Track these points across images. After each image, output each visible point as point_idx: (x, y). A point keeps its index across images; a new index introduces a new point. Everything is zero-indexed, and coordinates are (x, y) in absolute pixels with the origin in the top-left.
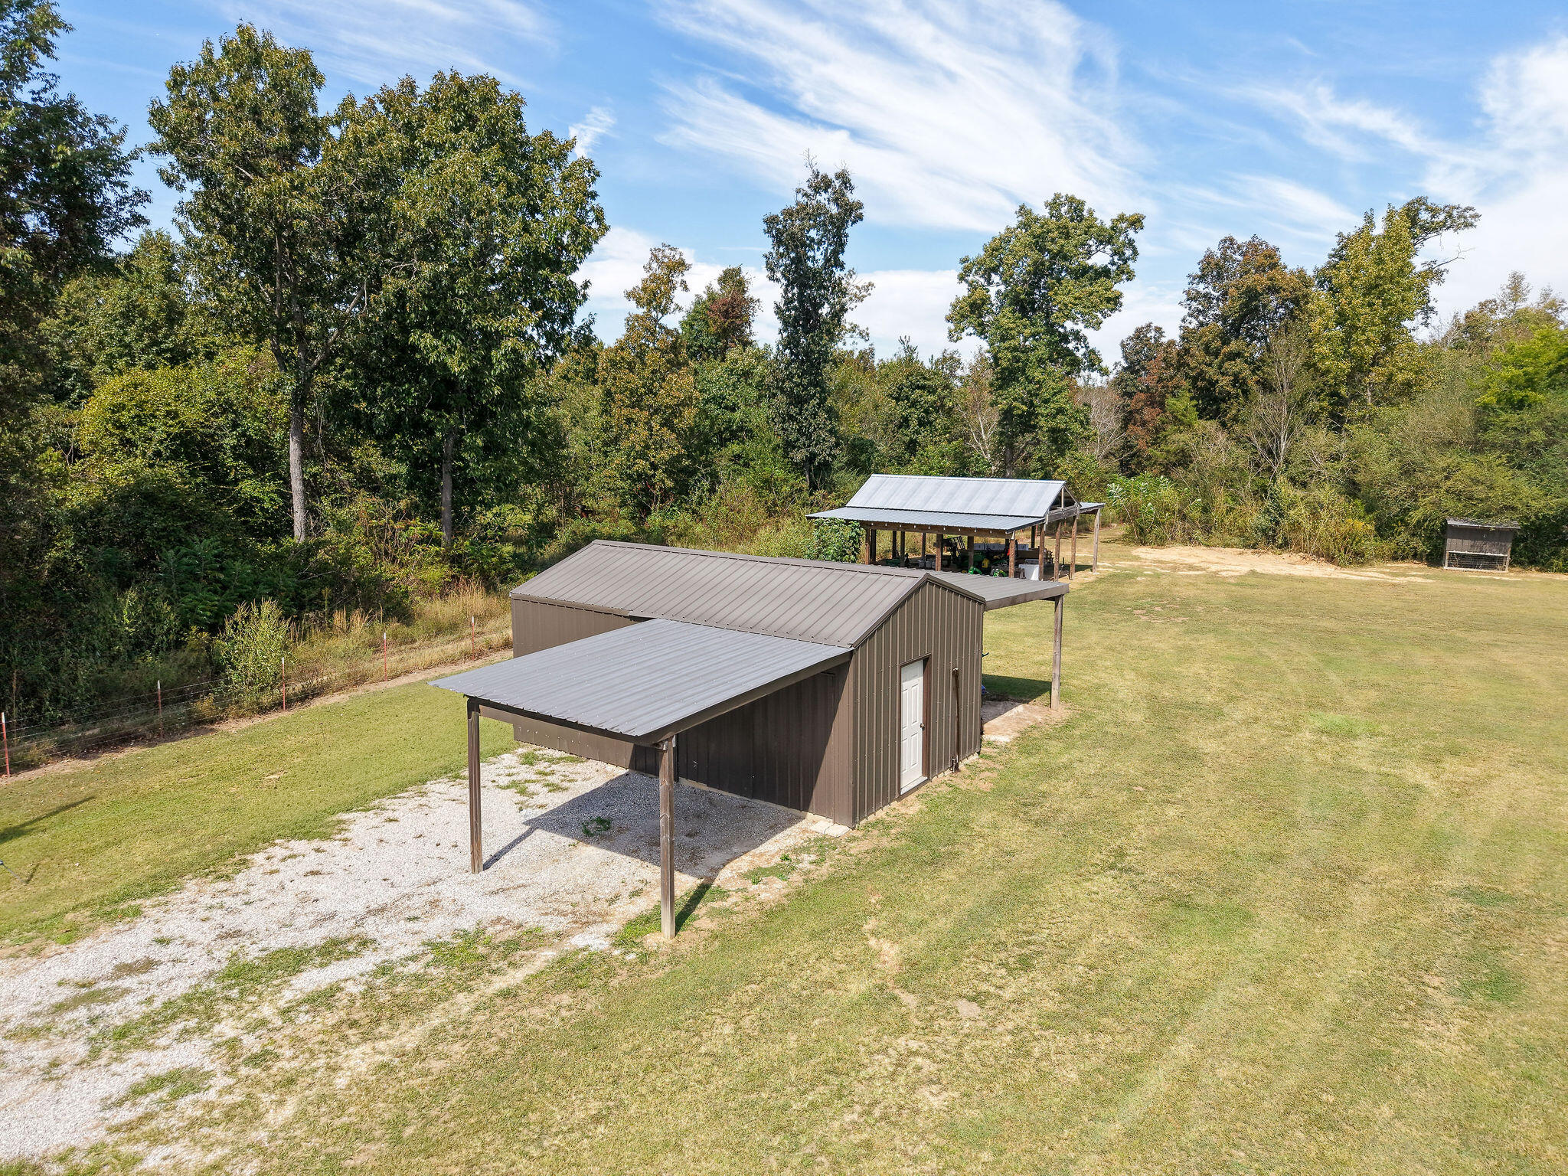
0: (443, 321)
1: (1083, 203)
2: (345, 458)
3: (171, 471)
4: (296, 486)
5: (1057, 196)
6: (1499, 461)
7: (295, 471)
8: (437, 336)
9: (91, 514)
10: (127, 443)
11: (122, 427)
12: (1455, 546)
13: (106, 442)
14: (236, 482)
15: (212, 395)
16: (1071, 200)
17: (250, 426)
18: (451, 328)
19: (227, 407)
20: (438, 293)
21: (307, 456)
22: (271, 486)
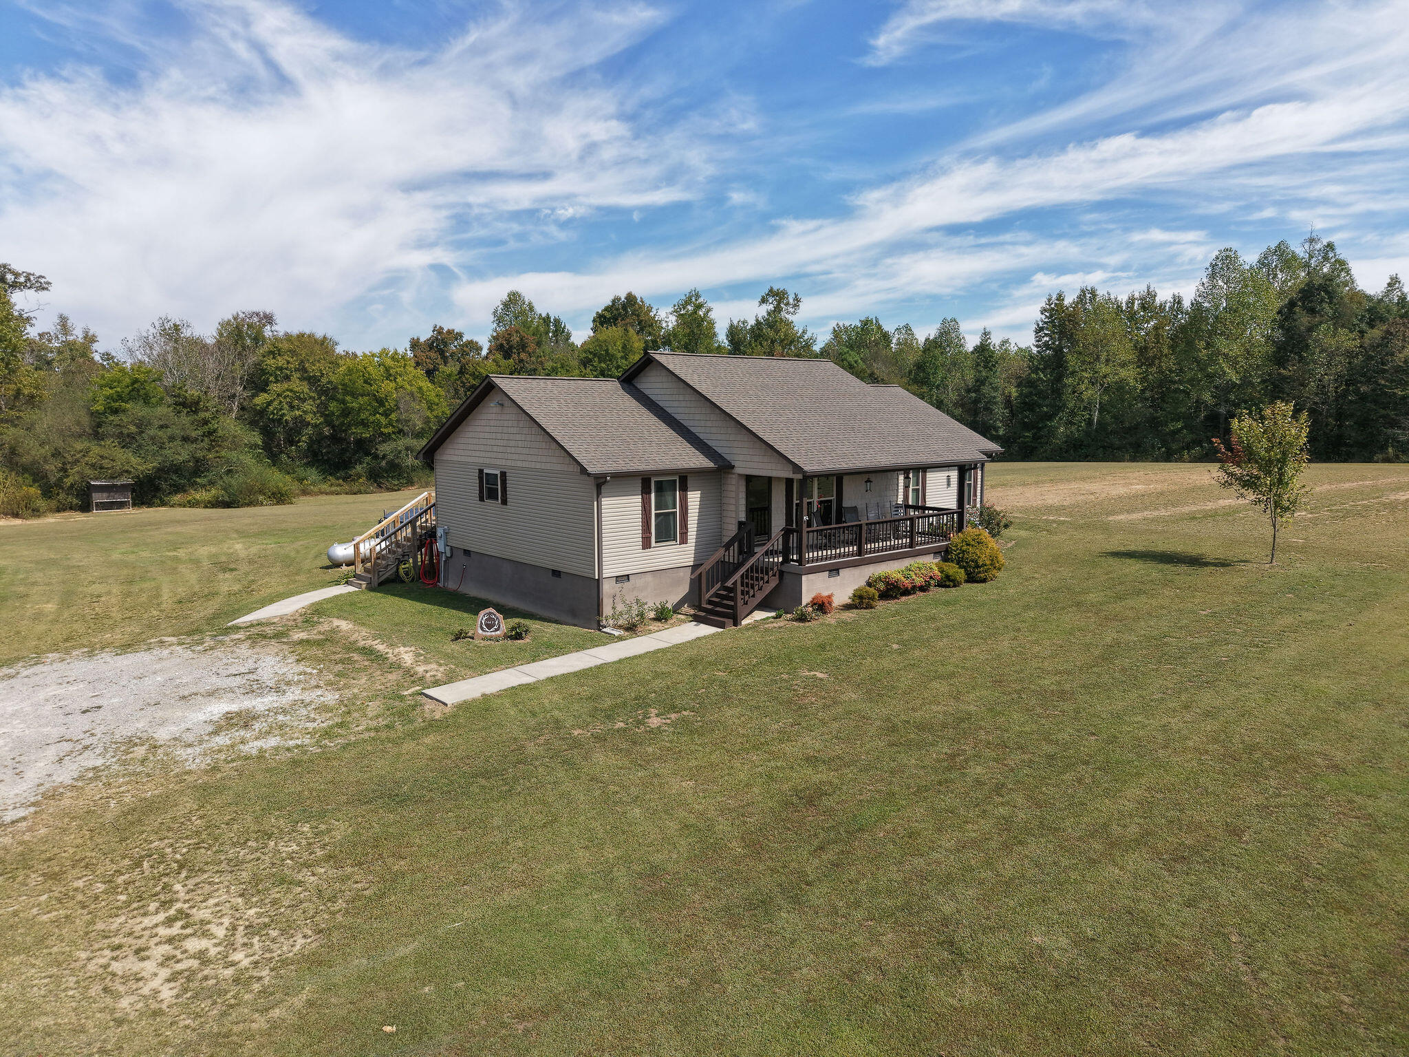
6: (113, 444)
12: (97, 498)
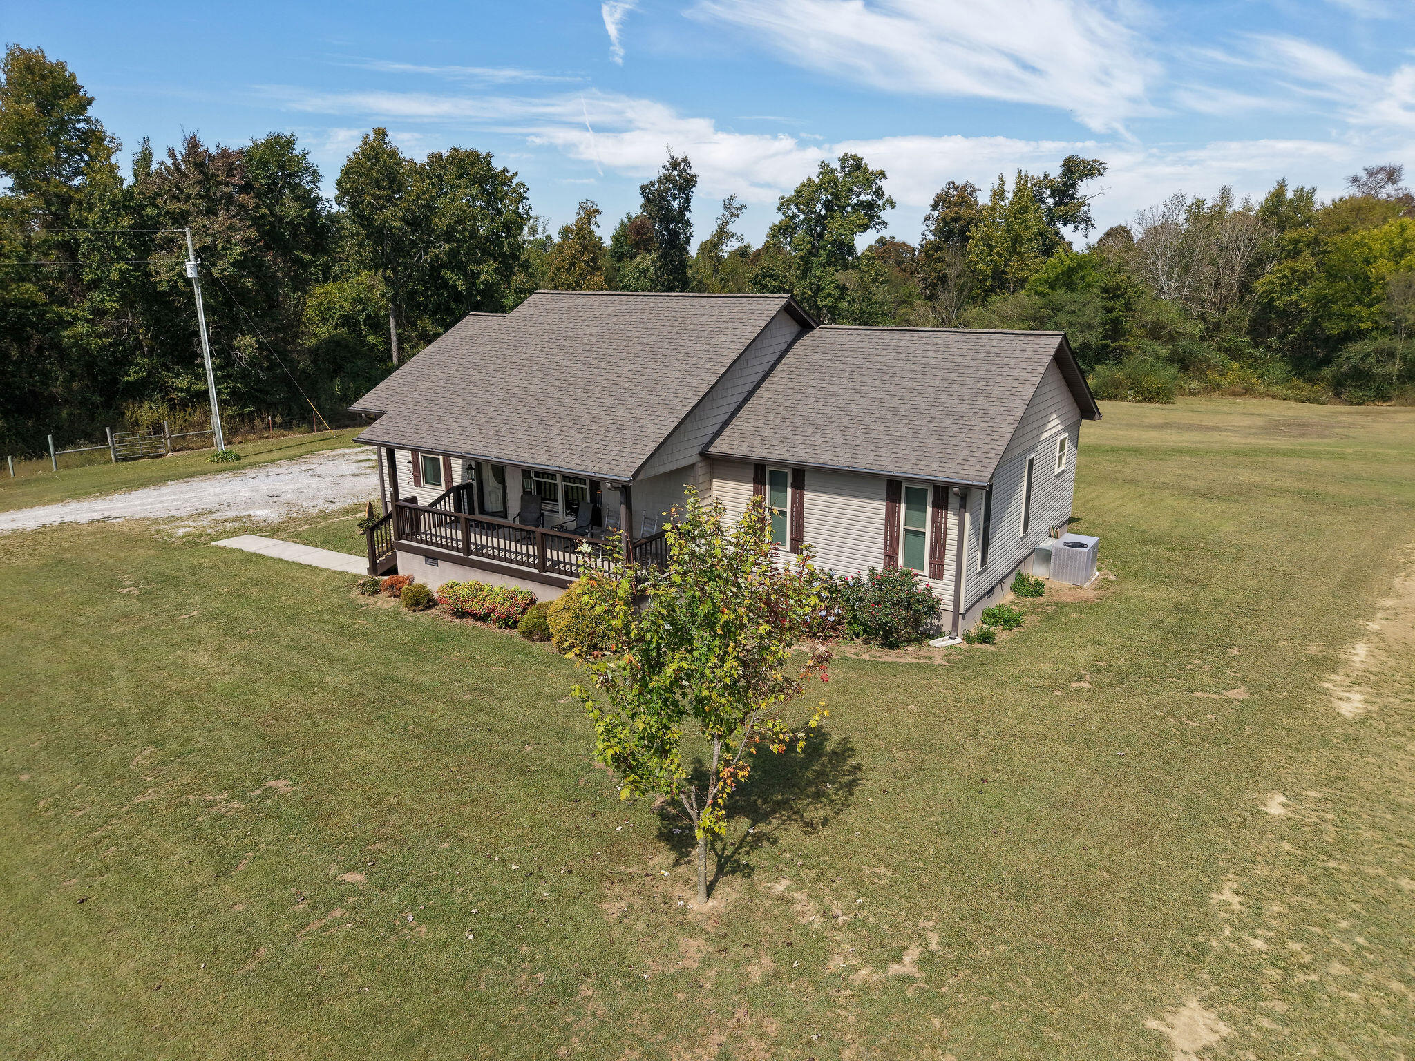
0: (457, 267)
1: (862, 159)
2: (414, 325)
3: (342, 331)
4: (394, 338)
5: (846, 154)
7: (393, 331)
8: (453, 272)
9: (314, 350)
10: (323, 319)
11: (321, 312)
13: (315, 319)
14: (366, 336)
15: (354, 296)
16: (854, 157)
17: (371, 310)
18: (459, 269)
19: (360, 301)
20: (453, 254)
21: (398, 325)
22: (381, 339)
